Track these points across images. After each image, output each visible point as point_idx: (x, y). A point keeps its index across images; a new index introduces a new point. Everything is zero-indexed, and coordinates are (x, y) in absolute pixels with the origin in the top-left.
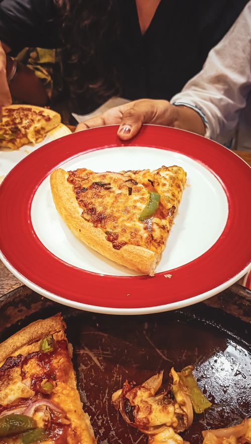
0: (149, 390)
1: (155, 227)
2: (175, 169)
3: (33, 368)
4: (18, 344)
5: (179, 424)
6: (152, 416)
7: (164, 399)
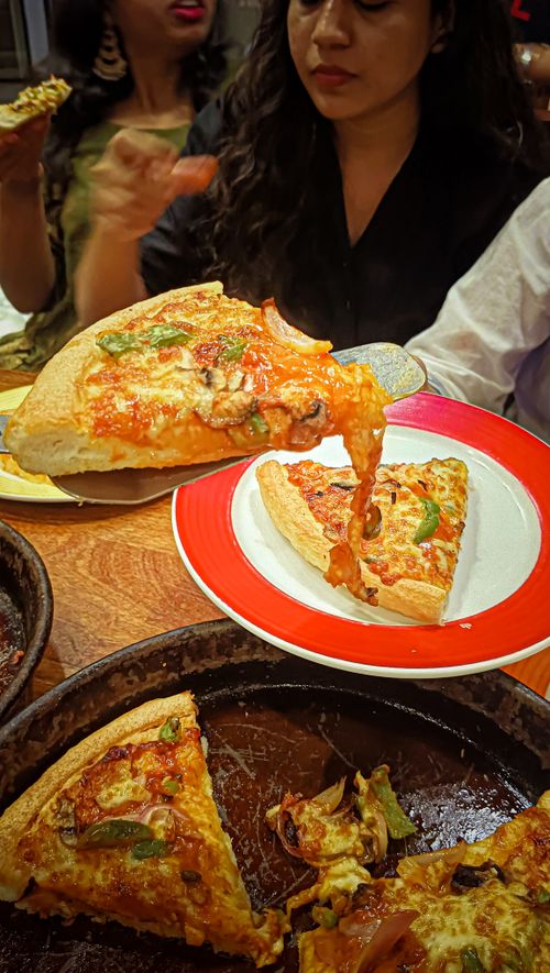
0: (321, 805)
1: (439, 553)
2: (453, 463)
3: (147, 762)
4: (128, 729)
5: (365, 853)
6: (326, 840)
7: (344, 817)
